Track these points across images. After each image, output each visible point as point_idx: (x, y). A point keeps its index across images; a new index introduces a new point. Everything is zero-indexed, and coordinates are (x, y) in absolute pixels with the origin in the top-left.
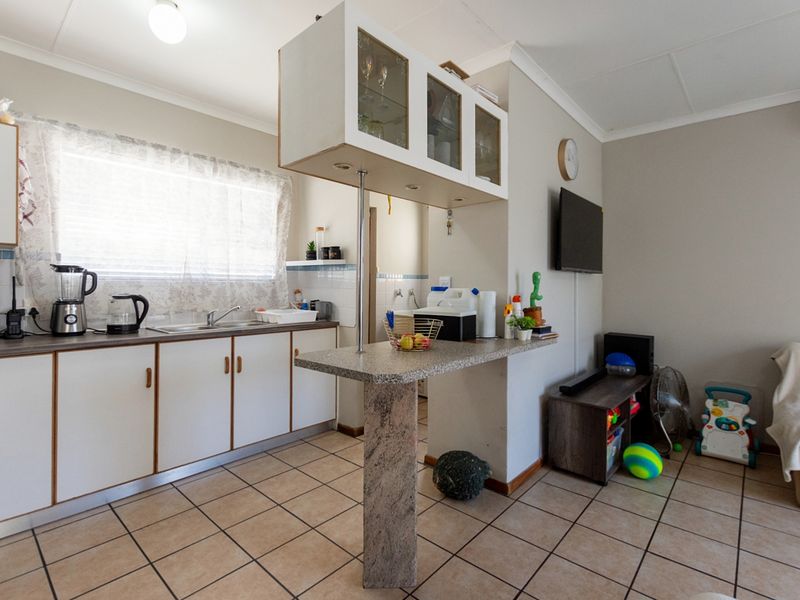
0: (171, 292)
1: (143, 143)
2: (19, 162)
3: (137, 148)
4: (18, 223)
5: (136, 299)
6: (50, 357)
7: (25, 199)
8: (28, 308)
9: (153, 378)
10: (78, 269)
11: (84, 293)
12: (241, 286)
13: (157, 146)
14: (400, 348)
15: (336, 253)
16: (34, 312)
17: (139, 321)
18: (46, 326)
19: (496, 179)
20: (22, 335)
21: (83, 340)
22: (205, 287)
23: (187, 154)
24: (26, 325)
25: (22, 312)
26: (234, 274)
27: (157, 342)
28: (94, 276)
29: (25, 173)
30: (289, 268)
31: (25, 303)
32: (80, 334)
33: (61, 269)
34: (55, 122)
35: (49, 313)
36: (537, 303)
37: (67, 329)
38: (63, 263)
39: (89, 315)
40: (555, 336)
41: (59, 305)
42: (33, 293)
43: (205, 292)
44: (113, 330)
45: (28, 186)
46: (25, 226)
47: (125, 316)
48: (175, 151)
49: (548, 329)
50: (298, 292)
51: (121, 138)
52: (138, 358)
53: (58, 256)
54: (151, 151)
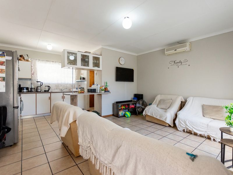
0: (55, 85)
1: (50, 61)
2: (31, 66)
3: (49, 62)
4: (32, 75)
5: (48, 86)
6: (35, 94)
7: (32, 72)
8: (33, 88)
9: (50, 98)
10: (40, 82)
11: (41, 85)
12: (68, 84)
13: (52, 61)
14: (79, 93)
15: (84, 79)
16: (34, 88)
17: (49, 90)
18: (36, 90)
19: (99, 67)
20: (32, 91)
21: (40, 92)
22: (61, 85)
23: (58, 62)
24: (33, 90)
25: (32, 88)
26: (66, 82)
27: (51, 93)
28: (42, 83)
29: (33, 68)
30: (77, 81)
31: (33, 87)
32: (40, 91)
33: (38, 82)
34: (37, 60)
35: (36, 89)
36: (107, 87)
37: (39, 91)
38: (38, 81)
39: (42, 89)
40: (110, 92)
41: (37, 87)
42: (34, 86)
43: (61, 86)
44: (45, 91)
45: (33, 70)
46: (33, 75)
47: (47, 89)
48: (56, 62)
49: (109, 91)
50: (79, 86)
51: (47, 61)
52: (48, 95)
53: (37, 80)
54: (51, 62)
